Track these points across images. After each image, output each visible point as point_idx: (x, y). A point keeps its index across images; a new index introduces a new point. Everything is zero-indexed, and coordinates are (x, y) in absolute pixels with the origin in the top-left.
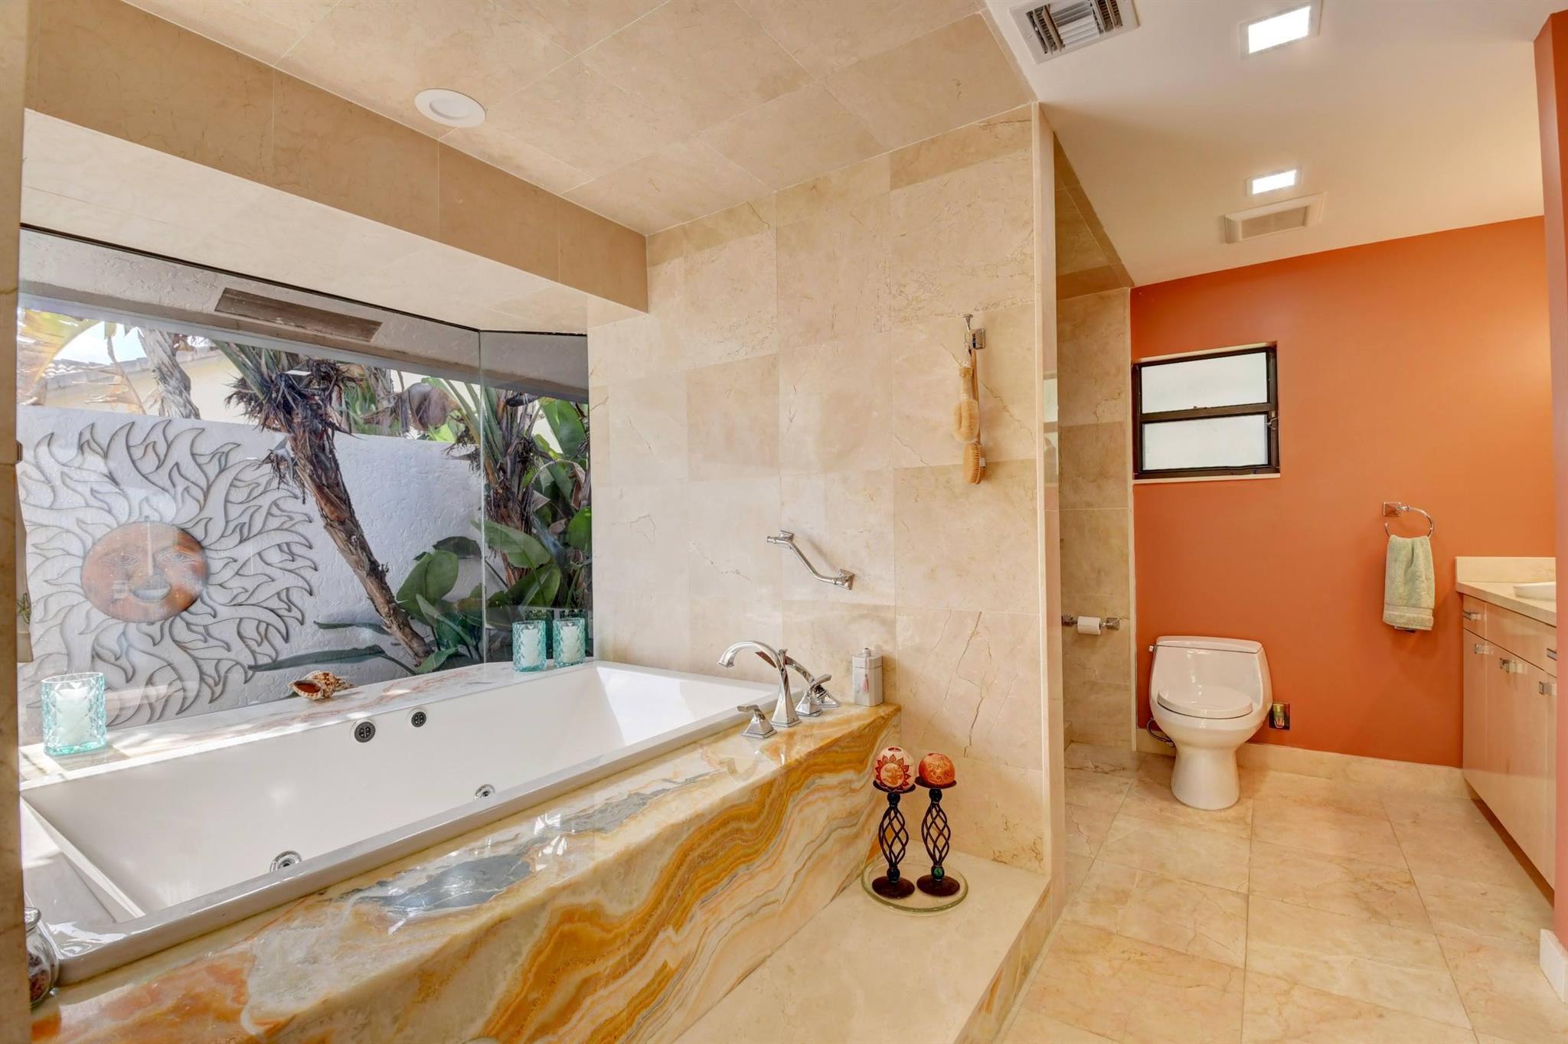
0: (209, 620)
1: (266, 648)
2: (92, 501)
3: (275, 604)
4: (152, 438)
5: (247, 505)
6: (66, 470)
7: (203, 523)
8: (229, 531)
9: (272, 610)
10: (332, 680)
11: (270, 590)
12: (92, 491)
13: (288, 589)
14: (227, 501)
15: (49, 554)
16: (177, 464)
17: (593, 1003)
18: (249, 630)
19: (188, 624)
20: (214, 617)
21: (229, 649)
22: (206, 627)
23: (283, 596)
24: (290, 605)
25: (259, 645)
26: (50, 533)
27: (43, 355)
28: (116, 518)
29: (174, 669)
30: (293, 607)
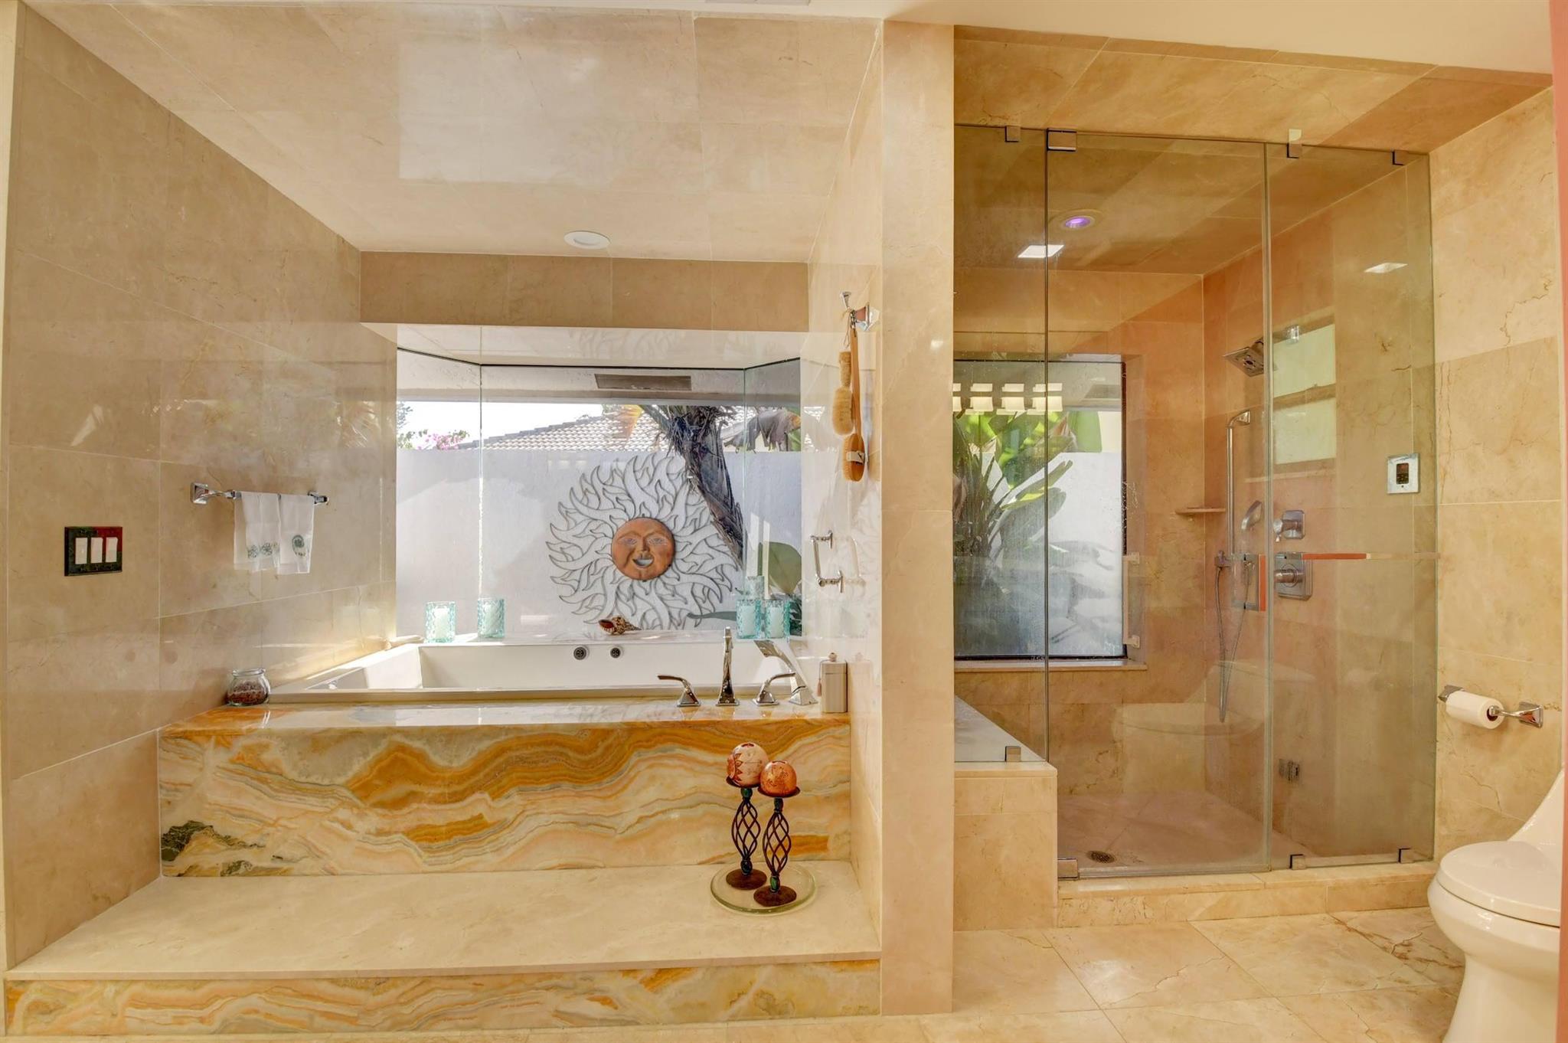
0: (676, 582)
1: (707, 605)
2: (618, 506)
3: (714, 575)
4: (647, 465)
5: (697, 506)
6: (605, 487)
7: (673, 519)
8: (688, 524)
9: (711, 579)
10: (622, 623)
11: (709, 566)
12: (617, 499)
13: (722, 565)
14: (686, 504)
15: (597, 536)
16: (659, 481)
17: (418, 808)
18: (698, 592)
19: (664, 584)
20: (679, 580)
21: (686, 603)
22: (674, 586)
23: (719, 571)
24: (723, 577)
25: (704, 602)
26: (598, 523)
27: (633, 417)
28: (628, 515)
29: (656, 611)
30: (725, 579)
